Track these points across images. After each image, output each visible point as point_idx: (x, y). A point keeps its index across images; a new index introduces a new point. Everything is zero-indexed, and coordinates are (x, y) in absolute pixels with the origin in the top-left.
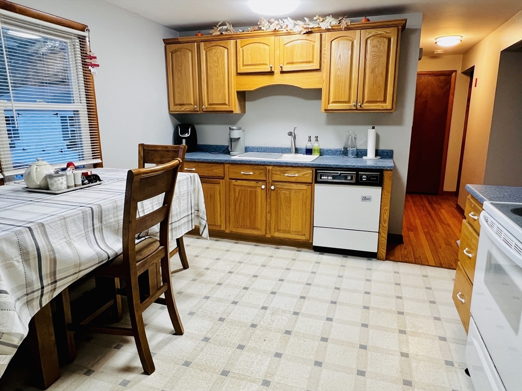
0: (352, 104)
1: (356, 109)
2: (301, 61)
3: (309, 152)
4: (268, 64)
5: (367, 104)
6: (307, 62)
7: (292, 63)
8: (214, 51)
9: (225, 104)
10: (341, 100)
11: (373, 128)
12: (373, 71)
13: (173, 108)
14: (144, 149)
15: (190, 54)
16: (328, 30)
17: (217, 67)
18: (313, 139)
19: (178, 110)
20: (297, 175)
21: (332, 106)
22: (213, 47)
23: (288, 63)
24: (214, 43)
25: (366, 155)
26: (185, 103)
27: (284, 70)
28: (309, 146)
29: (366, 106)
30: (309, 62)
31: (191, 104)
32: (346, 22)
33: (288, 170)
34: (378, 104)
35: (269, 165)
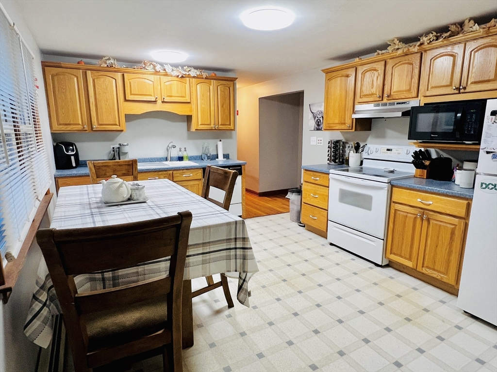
0: (212, 126)
1: (215, 129)
2: (177, 95)
3: (181, 159)
4: (153, 95)
5: (221, 126)
6: (181, 97)
7: (171, 96)
8: (102, 79)
9: (116, 125)
10: (205, 123)
11: (220, 141)
12: (222, 106)
13: (56, 127)
14: (94, 166)
15: (75, 79)
16: (194, 77)
17: (106, 93)
18: (183, 149)
19: (63, 129)
20: (191, 175)
21: (200, 127)
22: (100, 76)
23: (168, 96)
24: (102, 73)
25: (218, 158)
26: (72, 122)
27: (165, 101)
28: (181, 155)
29: (221, 127)
30: (183, 97)
31: (79, 124)
32: (205, 74)
33: (184, 173)
34: (227, 126)
35: (170, 170)
